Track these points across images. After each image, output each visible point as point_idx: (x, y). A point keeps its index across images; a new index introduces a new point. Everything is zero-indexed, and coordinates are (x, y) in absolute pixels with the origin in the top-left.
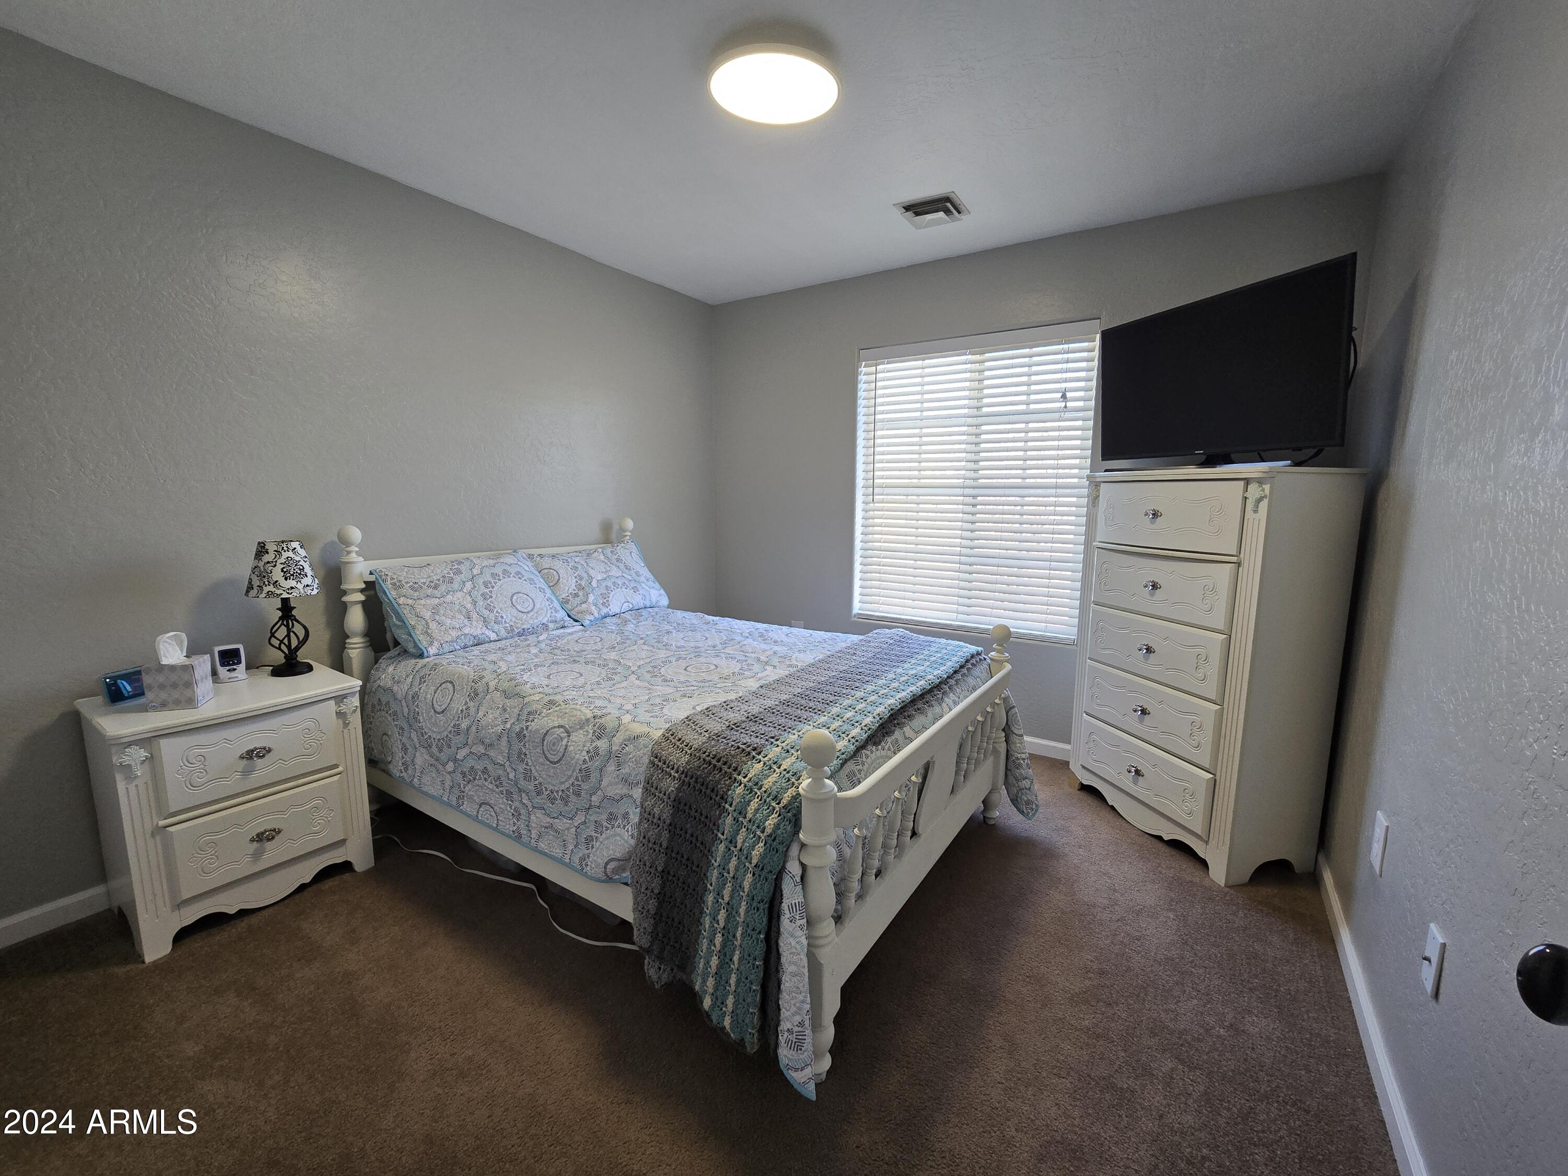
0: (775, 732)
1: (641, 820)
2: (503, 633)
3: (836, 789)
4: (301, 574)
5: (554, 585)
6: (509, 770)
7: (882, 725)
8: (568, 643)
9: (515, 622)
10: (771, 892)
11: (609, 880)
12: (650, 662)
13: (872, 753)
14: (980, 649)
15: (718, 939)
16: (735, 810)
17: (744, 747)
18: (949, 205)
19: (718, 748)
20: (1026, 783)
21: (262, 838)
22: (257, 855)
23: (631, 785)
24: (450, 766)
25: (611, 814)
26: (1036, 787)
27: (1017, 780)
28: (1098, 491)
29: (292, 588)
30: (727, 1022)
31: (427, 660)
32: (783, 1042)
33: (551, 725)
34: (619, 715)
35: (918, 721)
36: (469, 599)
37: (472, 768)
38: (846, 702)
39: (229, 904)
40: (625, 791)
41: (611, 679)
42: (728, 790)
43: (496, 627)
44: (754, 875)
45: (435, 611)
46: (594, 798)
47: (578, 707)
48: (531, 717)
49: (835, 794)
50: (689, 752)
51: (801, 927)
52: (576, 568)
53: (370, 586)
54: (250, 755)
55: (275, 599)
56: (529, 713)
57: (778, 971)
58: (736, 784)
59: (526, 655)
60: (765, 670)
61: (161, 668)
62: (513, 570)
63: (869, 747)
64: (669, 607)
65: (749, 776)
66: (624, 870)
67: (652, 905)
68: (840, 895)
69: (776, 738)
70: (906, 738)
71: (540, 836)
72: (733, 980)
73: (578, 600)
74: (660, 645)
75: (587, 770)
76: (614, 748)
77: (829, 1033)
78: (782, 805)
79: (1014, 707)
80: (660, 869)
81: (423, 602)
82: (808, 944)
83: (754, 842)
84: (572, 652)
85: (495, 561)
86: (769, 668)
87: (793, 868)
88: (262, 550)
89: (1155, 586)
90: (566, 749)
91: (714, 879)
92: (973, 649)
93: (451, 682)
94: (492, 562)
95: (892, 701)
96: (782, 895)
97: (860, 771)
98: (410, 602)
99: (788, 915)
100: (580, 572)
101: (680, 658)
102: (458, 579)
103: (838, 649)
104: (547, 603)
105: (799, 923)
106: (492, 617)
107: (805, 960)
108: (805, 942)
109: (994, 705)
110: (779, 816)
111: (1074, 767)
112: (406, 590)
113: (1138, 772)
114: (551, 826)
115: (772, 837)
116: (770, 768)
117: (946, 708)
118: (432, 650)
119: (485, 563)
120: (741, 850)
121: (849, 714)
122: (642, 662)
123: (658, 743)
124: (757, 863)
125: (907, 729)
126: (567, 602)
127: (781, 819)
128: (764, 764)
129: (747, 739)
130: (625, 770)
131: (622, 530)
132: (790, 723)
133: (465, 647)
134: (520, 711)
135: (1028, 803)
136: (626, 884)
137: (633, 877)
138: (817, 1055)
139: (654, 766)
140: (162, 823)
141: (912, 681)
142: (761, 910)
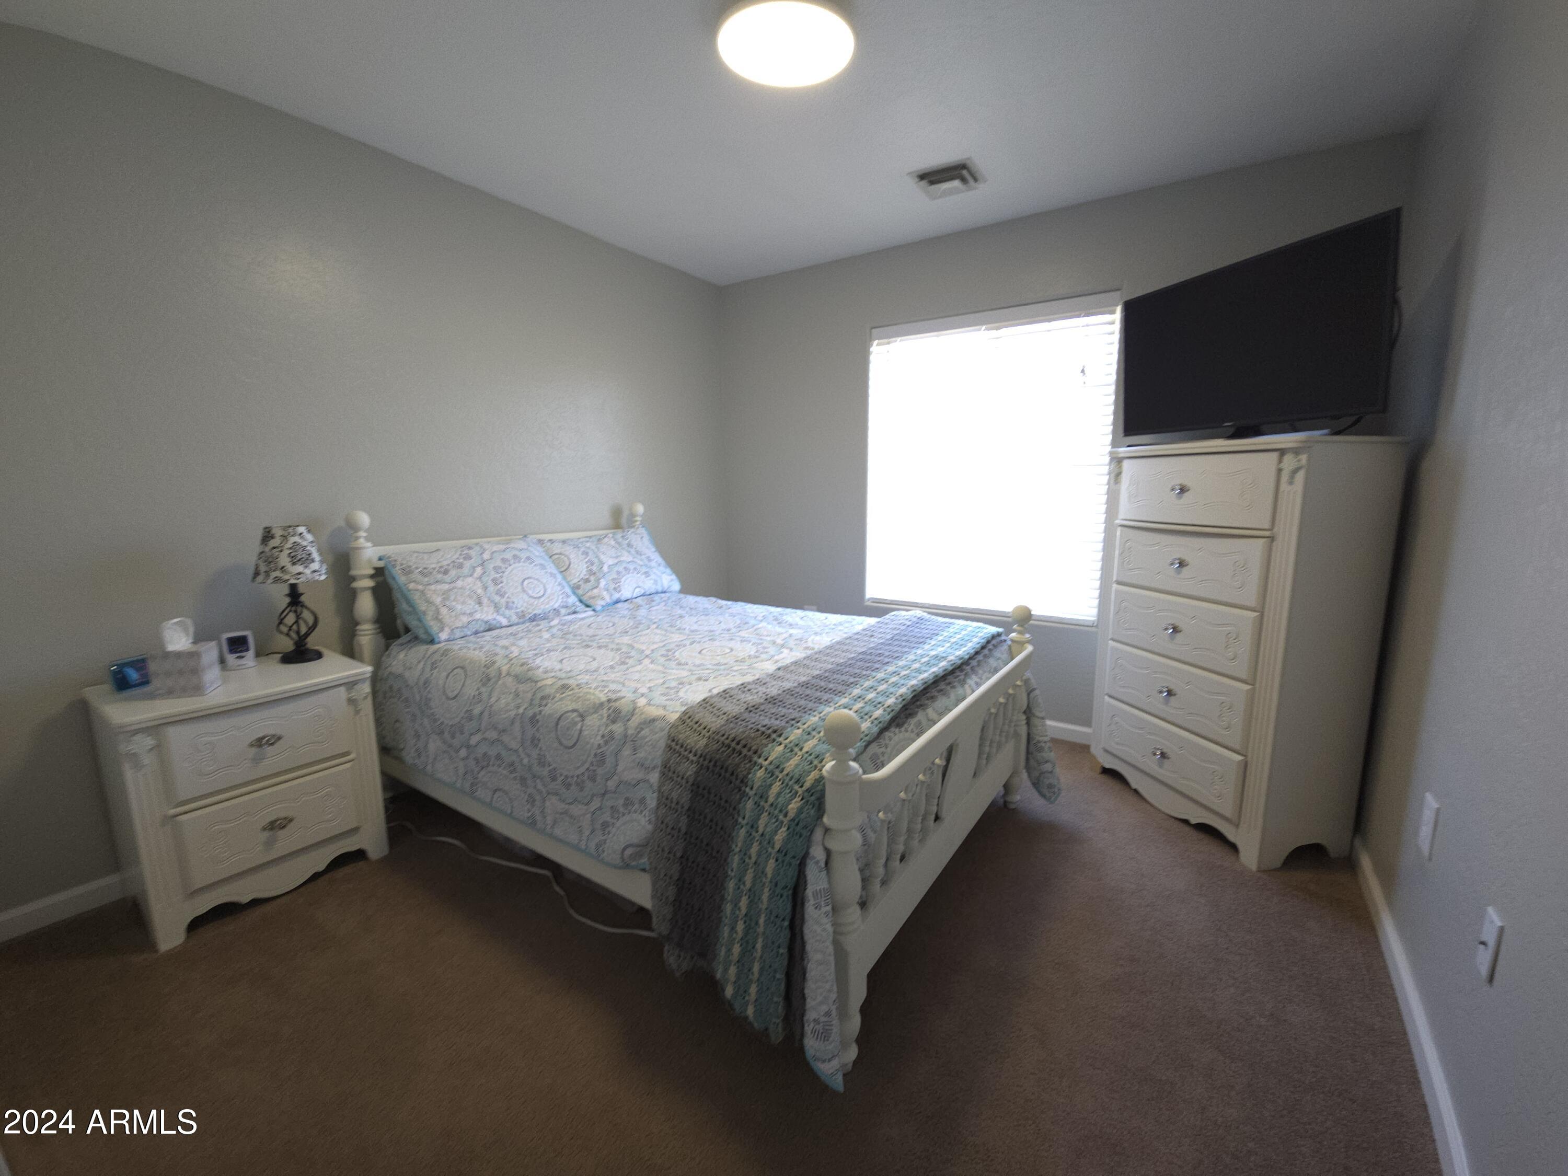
0: (795, 714)
1: (658, 804)
2: (514, 619)
3: (861, 771)
4: (308, 560)
5: (564, 571)
6: (523, 756)
7: (904, 706)
8: (580, 628)
9: (526, 607)
10: (795, 879)
11: (626, 866)
12: (664, 646)
13: (895, 735)
14: (1000, 630)
15: (740, 927)
16: (755, 794)
17: (764, 729)
18: (965, 172)
19: (737, 730)
20: (1048, 767)
21: (276, 826)
22: (269, 844)
23: (649, 769)
24: (463, 753)
25: (627, 799)
26: (1058, 770)
27: (1039, 763)
28: (1120, 467)
29: (300, 574)
30: (750, 1011)
31: (437, 646)
32: (809, 1032)
33: (565, 709)
34: (634, 699)
35: (941, 702)
36: (479, 584)
37: (485, 754)
38: (867, 684)
39: (242, 893)
40: (640, 776)
41: (623, 663)
42: (749, 773)
43: (507, 612)
44: (777, 860)
45: (446, 595)
46: (610, 783)
47: (591, 691)
48: (544, 702)
49: (860, 777)
50: (707, 735)
51: (827, 914)
52: (587, 554)
53: (380, 573)
54: (259, 743)
55: (283, 585)
56: (543, 698)
57: (802, 959)
58: (756, 768)
59: (538, 639)
60: (782, 652)
61: (167, 655)
62: (523, 555)
63: (892, 729)
64: (681, 591)
65: (770, 759)
66: (641, 856)
67: (671, 892)
68: (866, 881)
69: (797, 720)
70: (929, 720)
71: (555, 822)
72: (756, 968)
73: (589, 586)
74: (673, 630)
75: (603, 754)
76: (630, 732)
77: (855, 1022)
78: (804, 788)
79: (1034, 690)
80: (679, 854)
81: (433, 587)
82: (835, 932)
83: (777, 826)
84: (584, 637)
85: (504, 547)
86: (786, 651)
87: (817, 853)
88: (268, 535)
89: (1182, 564)
90: (580, 733)
91: (735, 865)
92: (993, 630)
93: (462, 668)
94: (502, 547)
95: (914, 682)
96: (806, 882)
97: (883, 754)
98: (420, 587)
99: (812, 902)
100: (591, 556)
101: (694, 642)
102: (468, 564)
103: (855, 631)
104: (559, 588)
105: (824, 909)
106: (503, 601)
107: (831, 949)
108: (829, 928)
109: (1015, 687)
110: (802, 799)
111: (1096, 751)
112: (416, 575)
113: (1163, 755)
114: (566, 813)
115: (795, 821)
116: (792, 751)
117: (968, 691)
118: (443, 636)
119: (495, 548)
120: (762, 835)
121: (871, 696)
122: (655, 646)
123: (674, 726)
124: (780, 848)
125: (930, 711)
126: (578, 587)
127: (804, 803)
128: (786, 746)
129: (766, 722)
130: (641, 754)
131: (632, 515)
132: (811, 705)
133: (476, 633)
134: (533, 695)
135: (1050, 786)
136: (644, 870)
137: (651, 863)
138: (844, 1045)
139: (670, 750)
140: (173, 811)
141: (932, 662)
142: (784, 897)
